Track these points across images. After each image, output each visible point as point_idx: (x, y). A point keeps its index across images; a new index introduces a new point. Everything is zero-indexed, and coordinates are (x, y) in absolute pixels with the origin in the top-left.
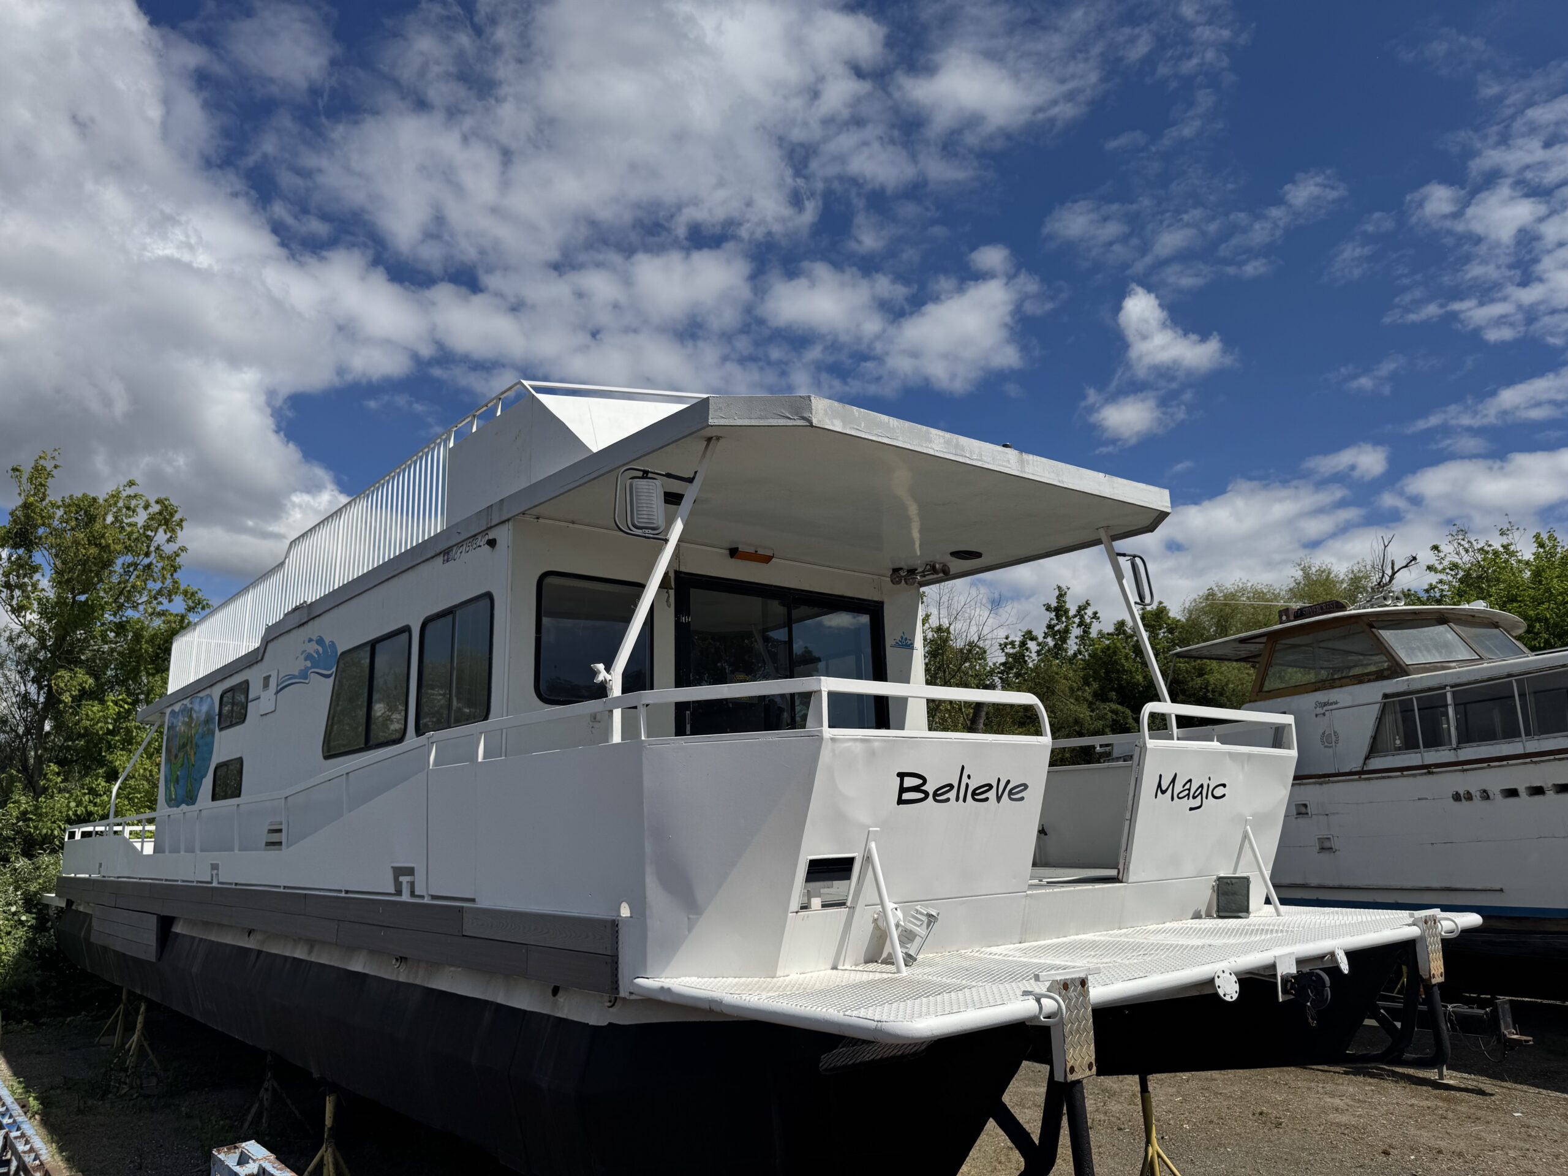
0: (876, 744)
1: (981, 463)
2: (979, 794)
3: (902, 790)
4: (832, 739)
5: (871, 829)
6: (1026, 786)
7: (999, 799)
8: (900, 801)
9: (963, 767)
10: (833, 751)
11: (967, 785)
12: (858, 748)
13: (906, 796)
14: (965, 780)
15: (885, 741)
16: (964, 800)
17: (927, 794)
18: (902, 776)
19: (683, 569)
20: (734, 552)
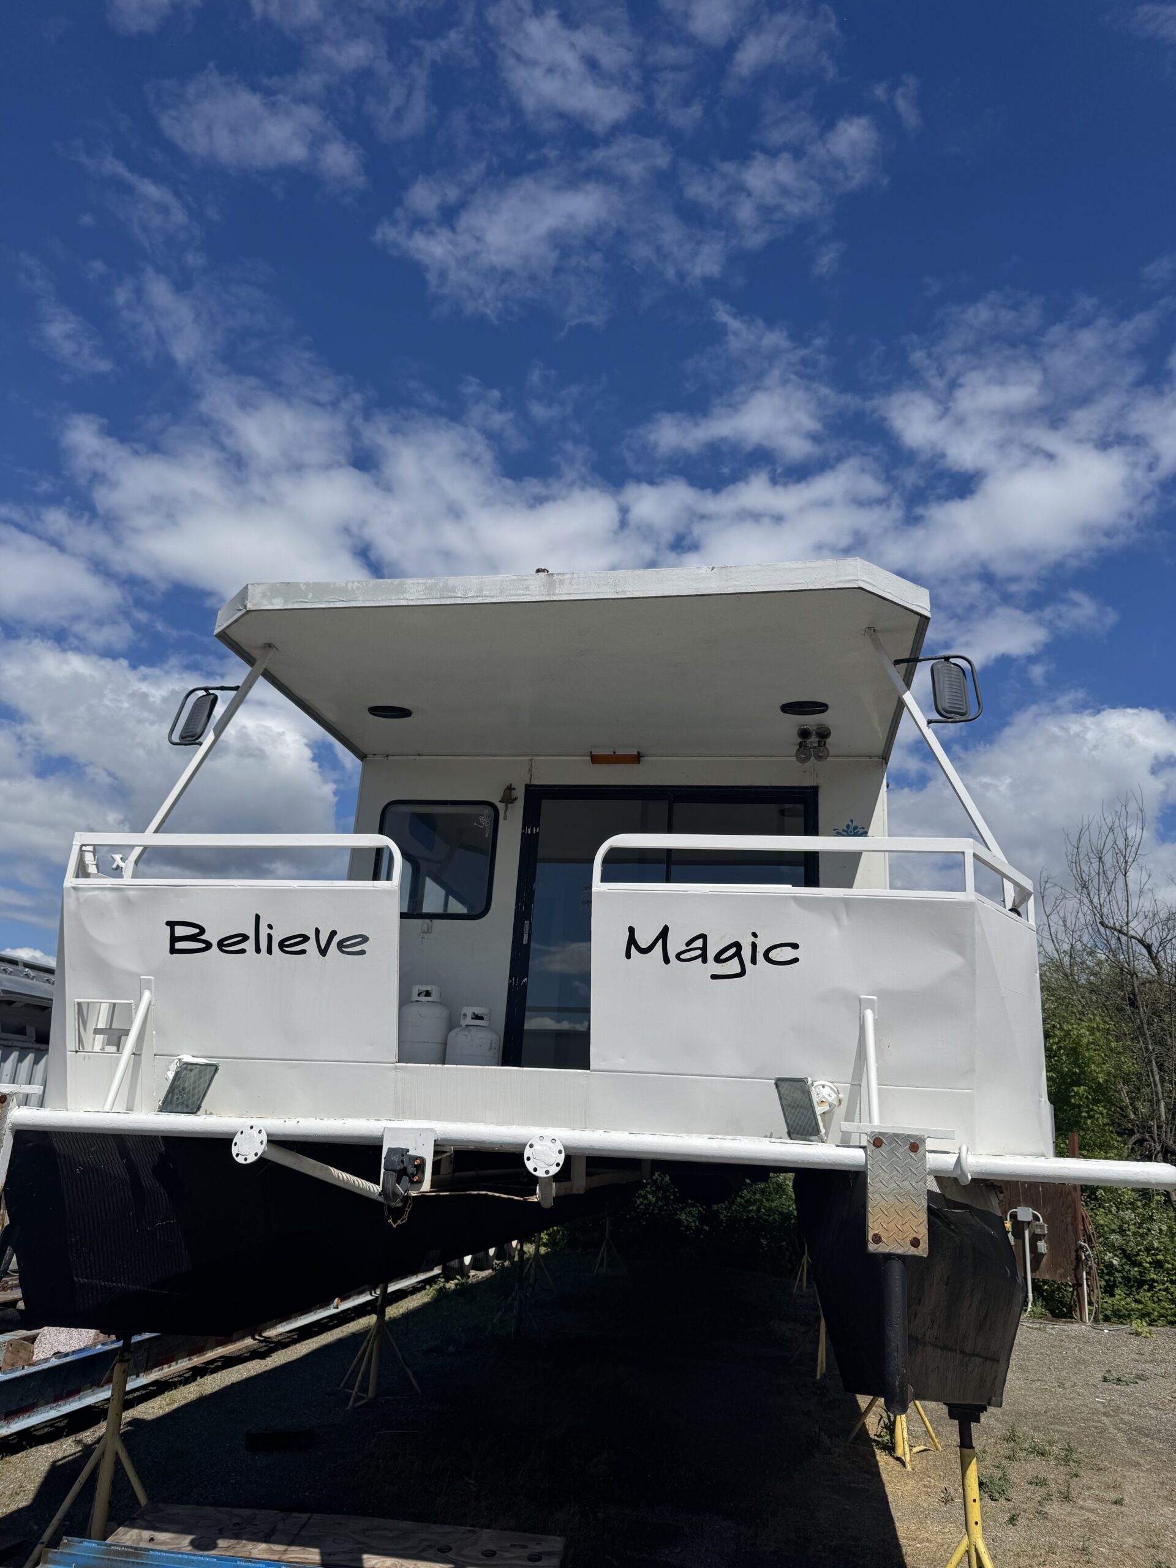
0: (131, 893)
1: (480, 599)
2: (291, 945)
3: (174, 939)
4: (74, 888)
5: (142, 977)
6: (365, 939)
7: (323, 952)
8: (173, 951)
9: (258, 917)
10: (78, 899)
11: (270, 937)
12: (109, 896)
13: (179, 945)
14: (264, 932)
15: (138, 889)
16: (269, 951)
17: (209, 945)
18: (172, 924)
19: (535, 782)
20: (596, 759)
